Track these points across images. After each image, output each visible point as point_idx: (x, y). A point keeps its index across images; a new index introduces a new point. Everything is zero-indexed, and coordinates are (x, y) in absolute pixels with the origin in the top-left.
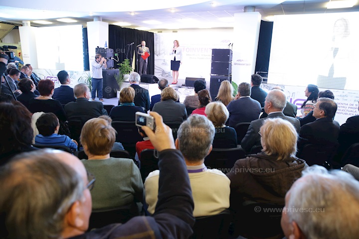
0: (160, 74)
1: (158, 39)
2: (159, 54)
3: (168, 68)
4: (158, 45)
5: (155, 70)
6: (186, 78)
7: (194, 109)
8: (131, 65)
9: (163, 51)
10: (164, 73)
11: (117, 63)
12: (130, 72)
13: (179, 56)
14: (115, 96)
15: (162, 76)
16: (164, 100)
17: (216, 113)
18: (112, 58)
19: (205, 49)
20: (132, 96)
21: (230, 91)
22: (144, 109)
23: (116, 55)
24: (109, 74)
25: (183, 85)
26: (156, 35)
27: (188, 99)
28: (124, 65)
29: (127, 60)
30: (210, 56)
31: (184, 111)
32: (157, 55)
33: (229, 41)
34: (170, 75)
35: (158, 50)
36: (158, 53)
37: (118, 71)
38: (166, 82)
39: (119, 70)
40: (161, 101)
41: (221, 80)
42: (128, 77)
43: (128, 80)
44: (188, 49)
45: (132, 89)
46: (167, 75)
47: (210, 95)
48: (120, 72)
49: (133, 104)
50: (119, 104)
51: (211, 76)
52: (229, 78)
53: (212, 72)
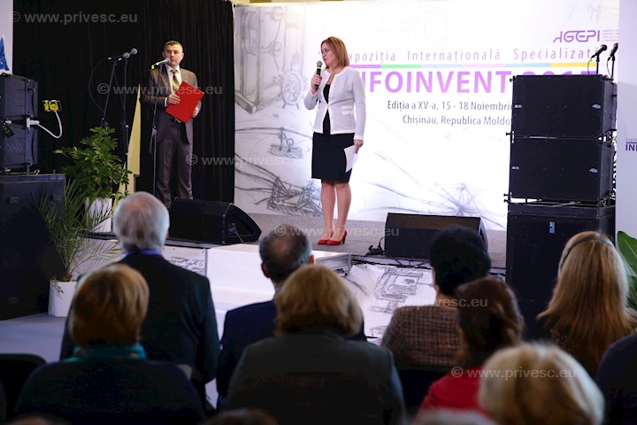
0: (260, 196)
1: (253, 34)
2: (257, 103)
3: (300, 168)
4: (251, 60)
5: (240, 180)
6: (390, 215)
7: (438, 373)
8: (121, 154)
9: (277, 89)
10: (279, 191)
11: (57, 144)
12: (116, 188)
13: (345, 110)
14: (40, 305)
15: (272, 205)
16: (292, 328)
17: (537, 407)
18: (29, 122)
19: (478, 75)
20: (133, 310)
21: (615, 289)
22: (188, 370)
23: (52, 106)
24: (14, 199)
25: (374, 252)
26: (243, 13)
27: (406, 320)
28: (87, 154)
29: (103, 131)
30: (501, 107)
31: (389, 383)
32: (249, 110)
33: (596, 34)
34: (308, 202)
35: (251, 83)
36: (253, 98)
37: (58, 184)
38: (300, 242)
39: (62, 177)
40: (278, 334)
41: (567, 230)
42: (107, 212)
43: (106, 227)
44: (394, 79)
45: (135, 277)
46: (295, 200)
47: (515, 303)
48: (66, 190)
49: (139, 350)
50: (67, 350)
51: (511, 206)
52: (600, 214)
53: (516, 187)
